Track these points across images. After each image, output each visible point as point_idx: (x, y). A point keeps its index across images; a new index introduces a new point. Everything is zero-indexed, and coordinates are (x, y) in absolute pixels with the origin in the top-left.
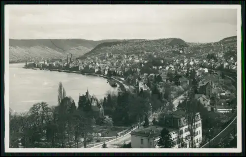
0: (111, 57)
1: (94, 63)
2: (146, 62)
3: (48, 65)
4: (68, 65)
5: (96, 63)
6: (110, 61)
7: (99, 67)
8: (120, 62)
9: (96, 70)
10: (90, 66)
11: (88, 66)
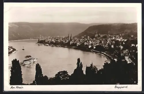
0: (99, 36)
1: (88, 41)
2: (125, 40)
3: (54, 42)
4: (69, 42)
5: (89, 41)
6: (99, 39)
7: (92, 44)
8: (107, 40)
9: (90, 47)
10: (85, 43)
11: (84, 43)
